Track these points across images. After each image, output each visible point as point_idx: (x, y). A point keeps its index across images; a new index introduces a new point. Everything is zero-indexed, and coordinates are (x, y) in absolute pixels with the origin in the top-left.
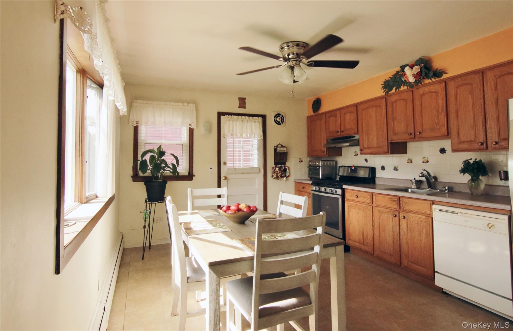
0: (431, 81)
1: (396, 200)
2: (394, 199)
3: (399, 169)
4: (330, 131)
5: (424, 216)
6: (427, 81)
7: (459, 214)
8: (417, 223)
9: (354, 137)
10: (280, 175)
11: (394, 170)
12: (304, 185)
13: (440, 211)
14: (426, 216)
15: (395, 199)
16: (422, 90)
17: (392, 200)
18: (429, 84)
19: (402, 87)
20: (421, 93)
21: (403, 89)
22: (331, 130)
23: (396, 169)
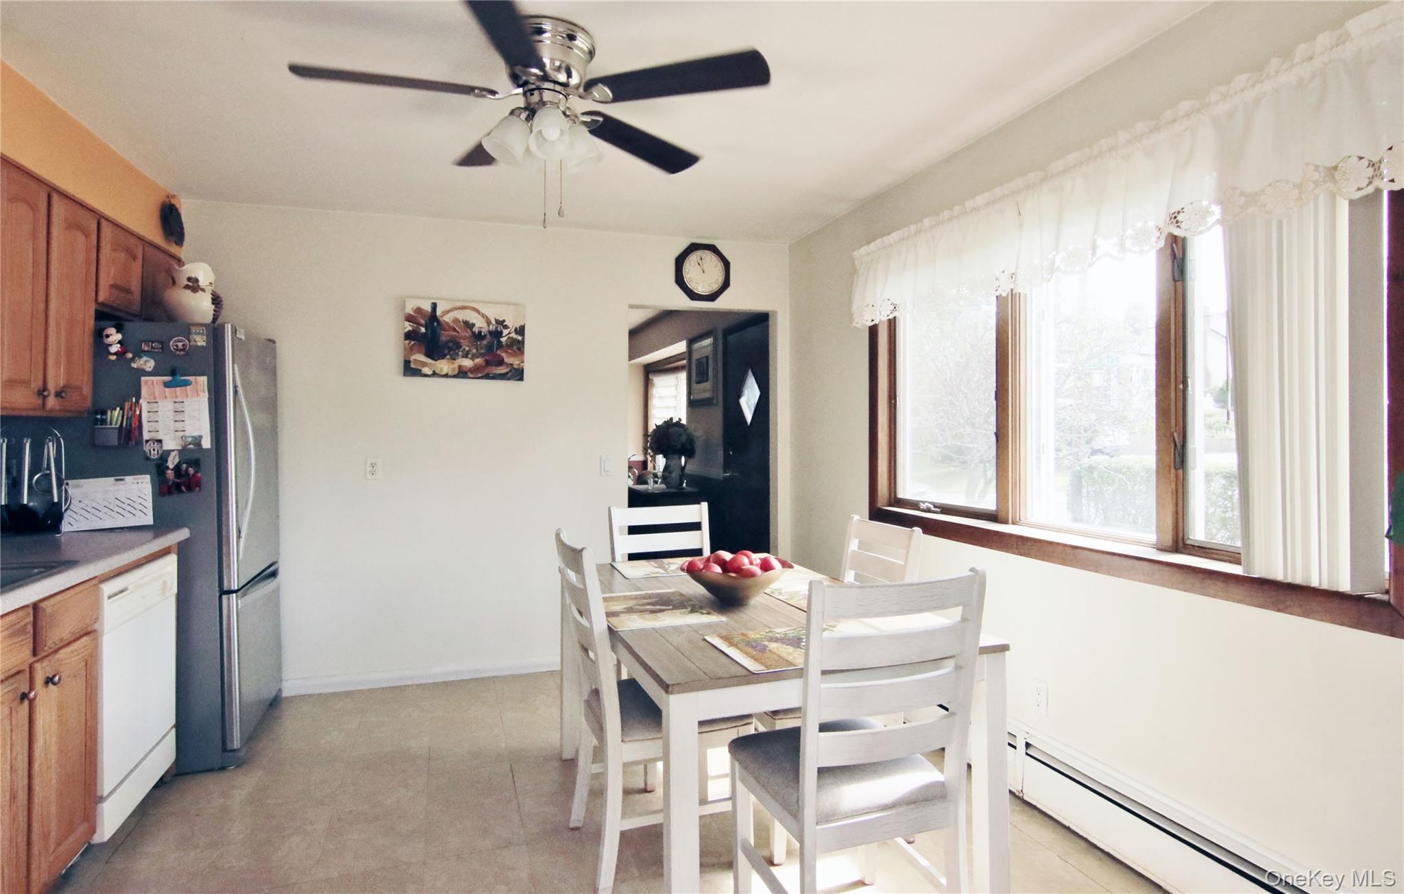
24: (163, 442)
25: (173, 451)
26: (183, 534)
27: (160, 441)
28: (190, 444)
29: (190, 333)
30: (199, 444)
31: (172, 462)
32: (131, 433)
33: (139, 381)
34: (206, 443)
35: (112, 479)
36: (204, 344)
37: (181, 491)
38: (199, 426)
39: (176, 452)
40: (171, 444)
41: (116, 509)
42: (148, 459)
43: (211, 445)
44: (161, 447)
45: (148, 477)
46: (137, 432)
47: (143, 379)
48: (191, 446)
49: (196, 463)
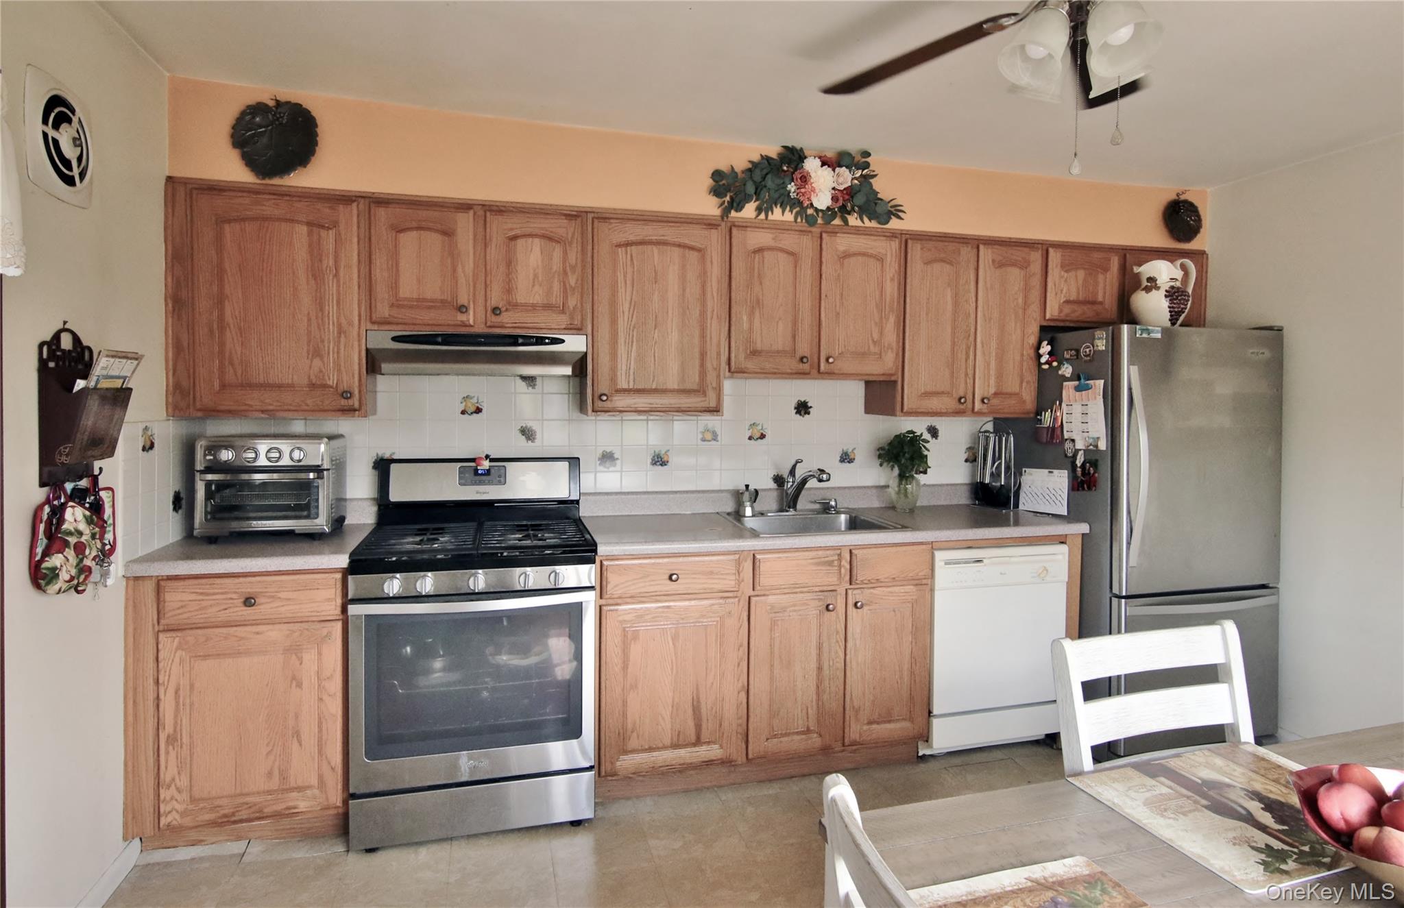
0: (862, 225)
1: (833, 561)
2: (827, 559)
3: (670, 461)
4: (401, 295)
5: (912, 587)
6: (853, 220)
7: (985, 560)
8: (894, 611)
9: (562, 341)
10: (94, 553)
11: (654, 463)
12: (247, 586)
13: (946, 564)
14: (917, 585)
15: (831, 558)
16: (843, 242)
17: (818, 564)
18: (857, 231)
19: (777, 211)
20: (841, 248)
21: (778, 219)
22: (407, 290)
23: (659, 461)
24: (1076, 441)
25: (1080, 450)
26: (1084, 528)
27: (1073, 441)
28: (1091, 445)
29: (1094, 339)
30: (1096, 446)
31: (1079, 461)
32: (1055, 432)
33: (1062, 385)
34: (1103, 445)
35: (1046, 471)
36: (1104, 348)
37: (1084, 489)
38: (1098, 429)
39: (1082, 452)
40: (1080, 445)
41: (1047, 497)
42: (1066, 456)
43: (1107, 448)
44: (1074, 446)
45: (1066, 471)
46: (1059, 432)
47: (1065, 384)
48: (1091, 447)
49: (1095, 464)
